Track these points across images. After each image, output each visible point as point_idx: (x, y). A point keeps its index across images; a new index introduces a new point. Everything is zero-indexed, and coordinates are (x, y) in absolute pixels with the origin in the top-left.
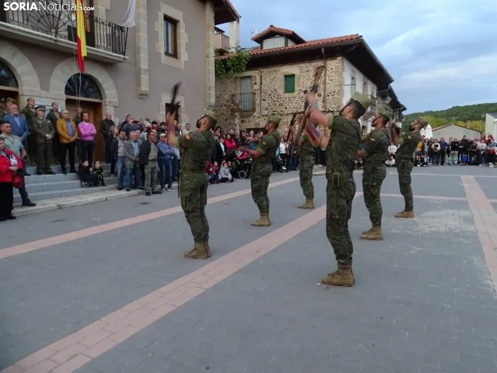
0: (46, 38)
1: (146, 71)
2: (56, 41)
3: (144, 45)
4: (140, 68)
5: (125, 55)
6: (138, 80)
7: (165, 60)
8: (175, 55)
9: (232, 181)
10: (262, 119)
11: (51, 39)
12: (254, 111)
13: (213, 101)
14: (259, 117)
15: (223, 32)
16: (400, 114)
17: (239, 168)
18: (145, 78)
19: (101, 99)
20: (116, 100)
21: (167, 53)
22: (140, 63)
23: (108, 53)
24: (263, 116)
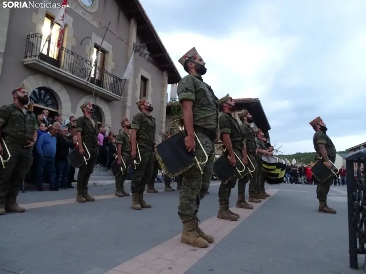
0: (83, 81)
1: (129, 107)
2: (87, 84)
3: (130, 91)
4: (126, 105)
5: (120, 95)
6: (124, 113)
11: (85, 82)
13: (164, 131)
18: (128, 111)
19: (101, 122)
20: (110, 124)
22: (126, 102)
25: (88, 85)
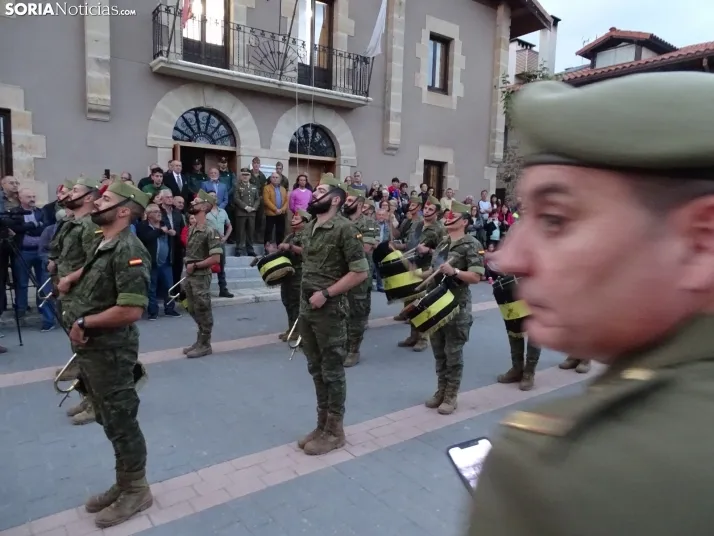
0: (269, 82)
1: (397, 115)
2: (279, 85)
3: (397, 79)
4: (389, 112)
5: (367, 94)
6: (385, 129)
7: (427, 98)
8: (445, 89)
11: (274, 83)
13: (499, 154)
15: (531, 46)
18: (395, 125)
20: (354, 158)
21: (431, 88)
22: (389, 105)
23: (345, 94)
25: (284, 88)
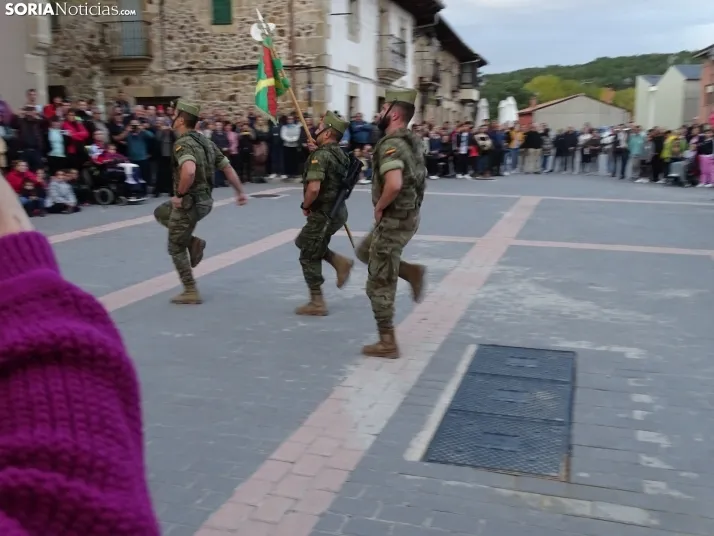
9: (76, 209)
10: (168, 77)
12: (150, 61)
13: (45, 37)
14: (161, 74)
16: (474, 73)
17: (98, 182)
24: (170, 71)
